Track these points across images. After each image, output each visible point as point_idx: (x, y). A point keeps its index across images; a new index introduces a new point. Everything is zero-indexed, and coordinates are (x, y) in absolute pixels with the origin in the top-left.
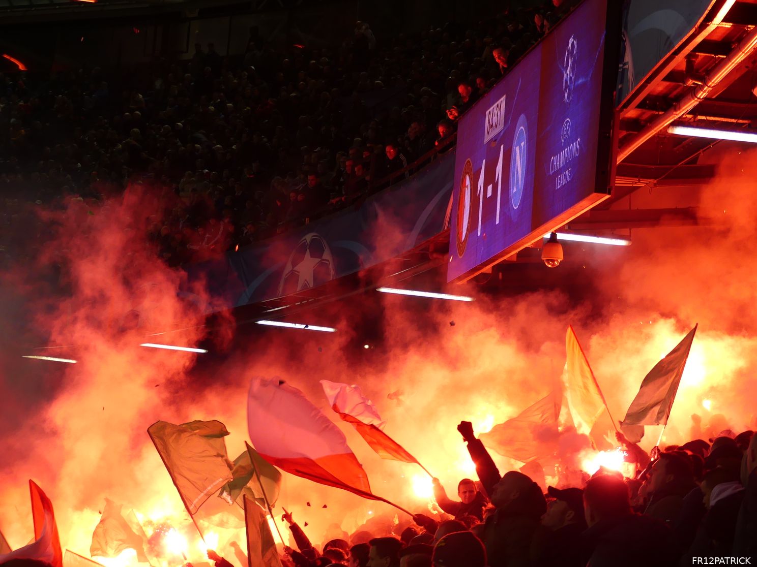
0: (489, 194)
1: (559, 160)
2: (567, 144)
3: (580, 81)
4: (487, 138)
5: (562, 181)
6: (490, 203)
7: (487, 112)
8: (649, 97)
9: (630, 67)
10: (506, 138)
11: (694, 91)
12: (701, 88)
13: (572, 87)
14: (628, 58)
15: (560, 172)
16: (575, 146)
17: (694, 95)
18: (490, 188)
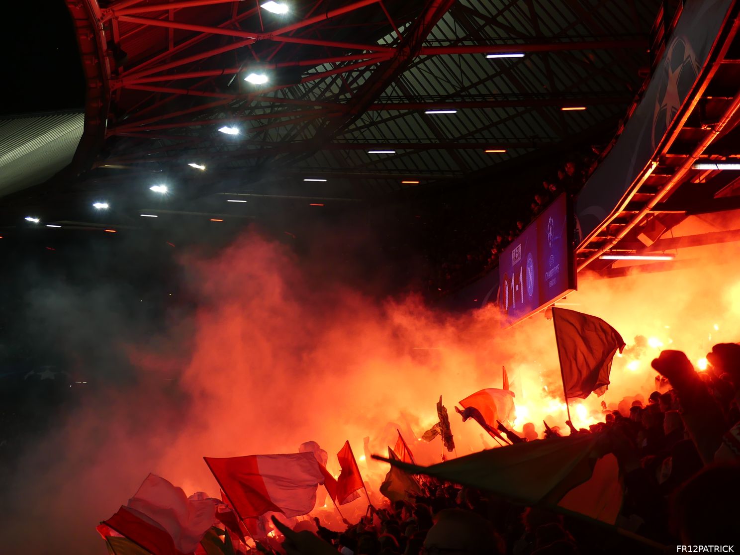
0: (517, 289)
1: (550, 274)
2: (553, 267)
3: (557, 238)
4: (514, 264)
5: (552, 284)
6: (518, 293)
7: (513, 252)
8: (591, 243)
9: (580, 231)
10: (523, 263)
11: (611, 241)
12: (614, 240)
13: (552, 241)
14: (578, 226)
15: (550, 280)
16: (557, 268)
17: (611, 243)
18: (517, 286)
